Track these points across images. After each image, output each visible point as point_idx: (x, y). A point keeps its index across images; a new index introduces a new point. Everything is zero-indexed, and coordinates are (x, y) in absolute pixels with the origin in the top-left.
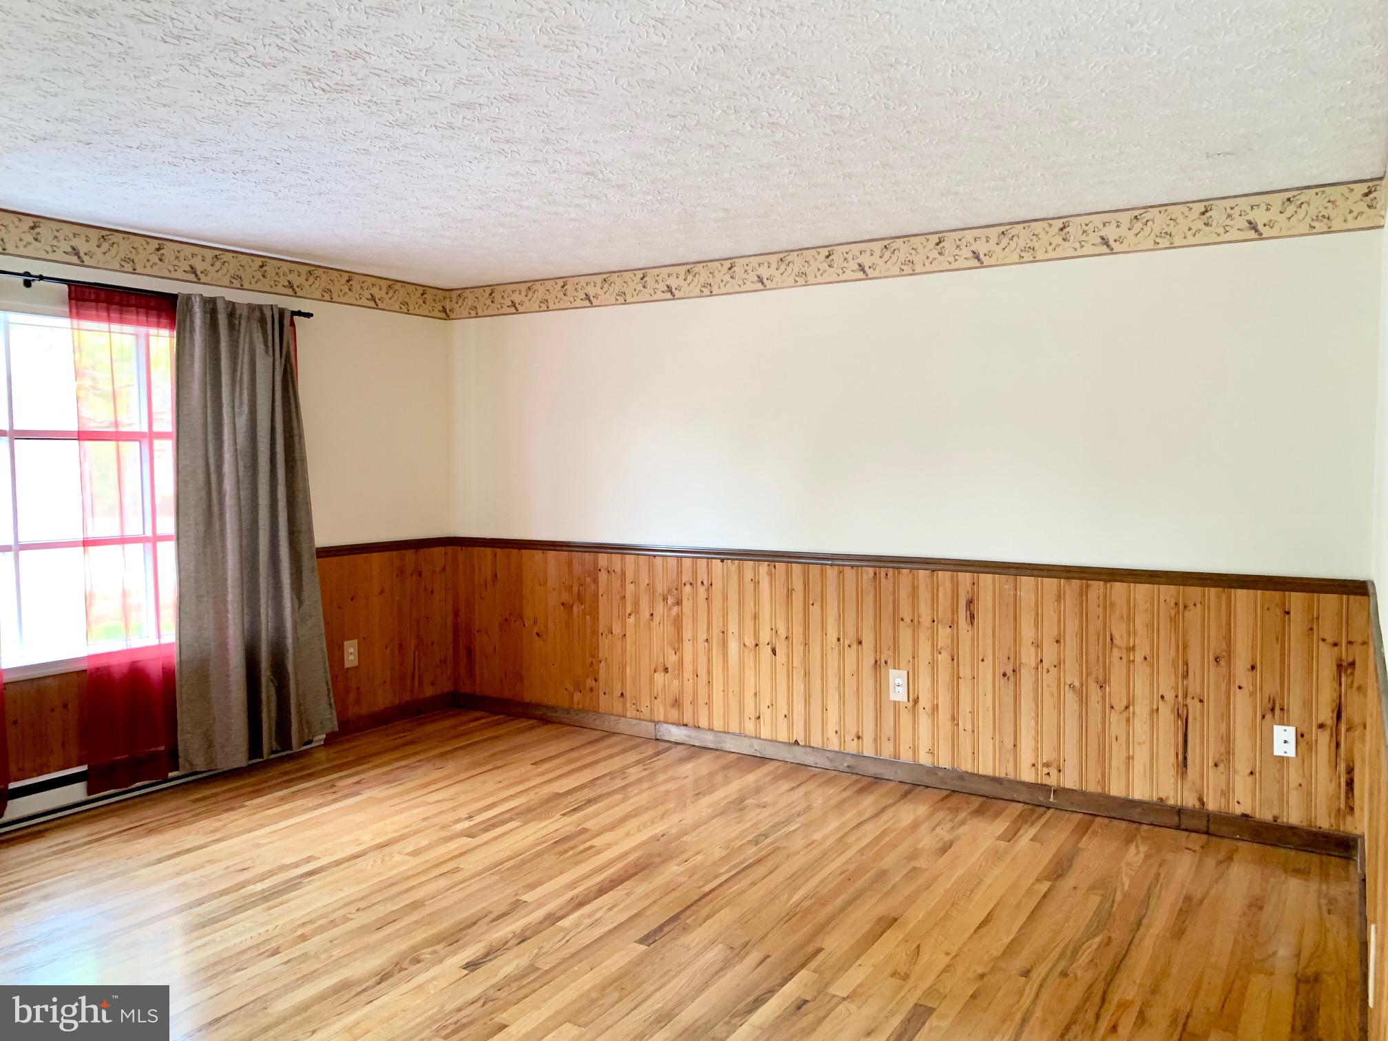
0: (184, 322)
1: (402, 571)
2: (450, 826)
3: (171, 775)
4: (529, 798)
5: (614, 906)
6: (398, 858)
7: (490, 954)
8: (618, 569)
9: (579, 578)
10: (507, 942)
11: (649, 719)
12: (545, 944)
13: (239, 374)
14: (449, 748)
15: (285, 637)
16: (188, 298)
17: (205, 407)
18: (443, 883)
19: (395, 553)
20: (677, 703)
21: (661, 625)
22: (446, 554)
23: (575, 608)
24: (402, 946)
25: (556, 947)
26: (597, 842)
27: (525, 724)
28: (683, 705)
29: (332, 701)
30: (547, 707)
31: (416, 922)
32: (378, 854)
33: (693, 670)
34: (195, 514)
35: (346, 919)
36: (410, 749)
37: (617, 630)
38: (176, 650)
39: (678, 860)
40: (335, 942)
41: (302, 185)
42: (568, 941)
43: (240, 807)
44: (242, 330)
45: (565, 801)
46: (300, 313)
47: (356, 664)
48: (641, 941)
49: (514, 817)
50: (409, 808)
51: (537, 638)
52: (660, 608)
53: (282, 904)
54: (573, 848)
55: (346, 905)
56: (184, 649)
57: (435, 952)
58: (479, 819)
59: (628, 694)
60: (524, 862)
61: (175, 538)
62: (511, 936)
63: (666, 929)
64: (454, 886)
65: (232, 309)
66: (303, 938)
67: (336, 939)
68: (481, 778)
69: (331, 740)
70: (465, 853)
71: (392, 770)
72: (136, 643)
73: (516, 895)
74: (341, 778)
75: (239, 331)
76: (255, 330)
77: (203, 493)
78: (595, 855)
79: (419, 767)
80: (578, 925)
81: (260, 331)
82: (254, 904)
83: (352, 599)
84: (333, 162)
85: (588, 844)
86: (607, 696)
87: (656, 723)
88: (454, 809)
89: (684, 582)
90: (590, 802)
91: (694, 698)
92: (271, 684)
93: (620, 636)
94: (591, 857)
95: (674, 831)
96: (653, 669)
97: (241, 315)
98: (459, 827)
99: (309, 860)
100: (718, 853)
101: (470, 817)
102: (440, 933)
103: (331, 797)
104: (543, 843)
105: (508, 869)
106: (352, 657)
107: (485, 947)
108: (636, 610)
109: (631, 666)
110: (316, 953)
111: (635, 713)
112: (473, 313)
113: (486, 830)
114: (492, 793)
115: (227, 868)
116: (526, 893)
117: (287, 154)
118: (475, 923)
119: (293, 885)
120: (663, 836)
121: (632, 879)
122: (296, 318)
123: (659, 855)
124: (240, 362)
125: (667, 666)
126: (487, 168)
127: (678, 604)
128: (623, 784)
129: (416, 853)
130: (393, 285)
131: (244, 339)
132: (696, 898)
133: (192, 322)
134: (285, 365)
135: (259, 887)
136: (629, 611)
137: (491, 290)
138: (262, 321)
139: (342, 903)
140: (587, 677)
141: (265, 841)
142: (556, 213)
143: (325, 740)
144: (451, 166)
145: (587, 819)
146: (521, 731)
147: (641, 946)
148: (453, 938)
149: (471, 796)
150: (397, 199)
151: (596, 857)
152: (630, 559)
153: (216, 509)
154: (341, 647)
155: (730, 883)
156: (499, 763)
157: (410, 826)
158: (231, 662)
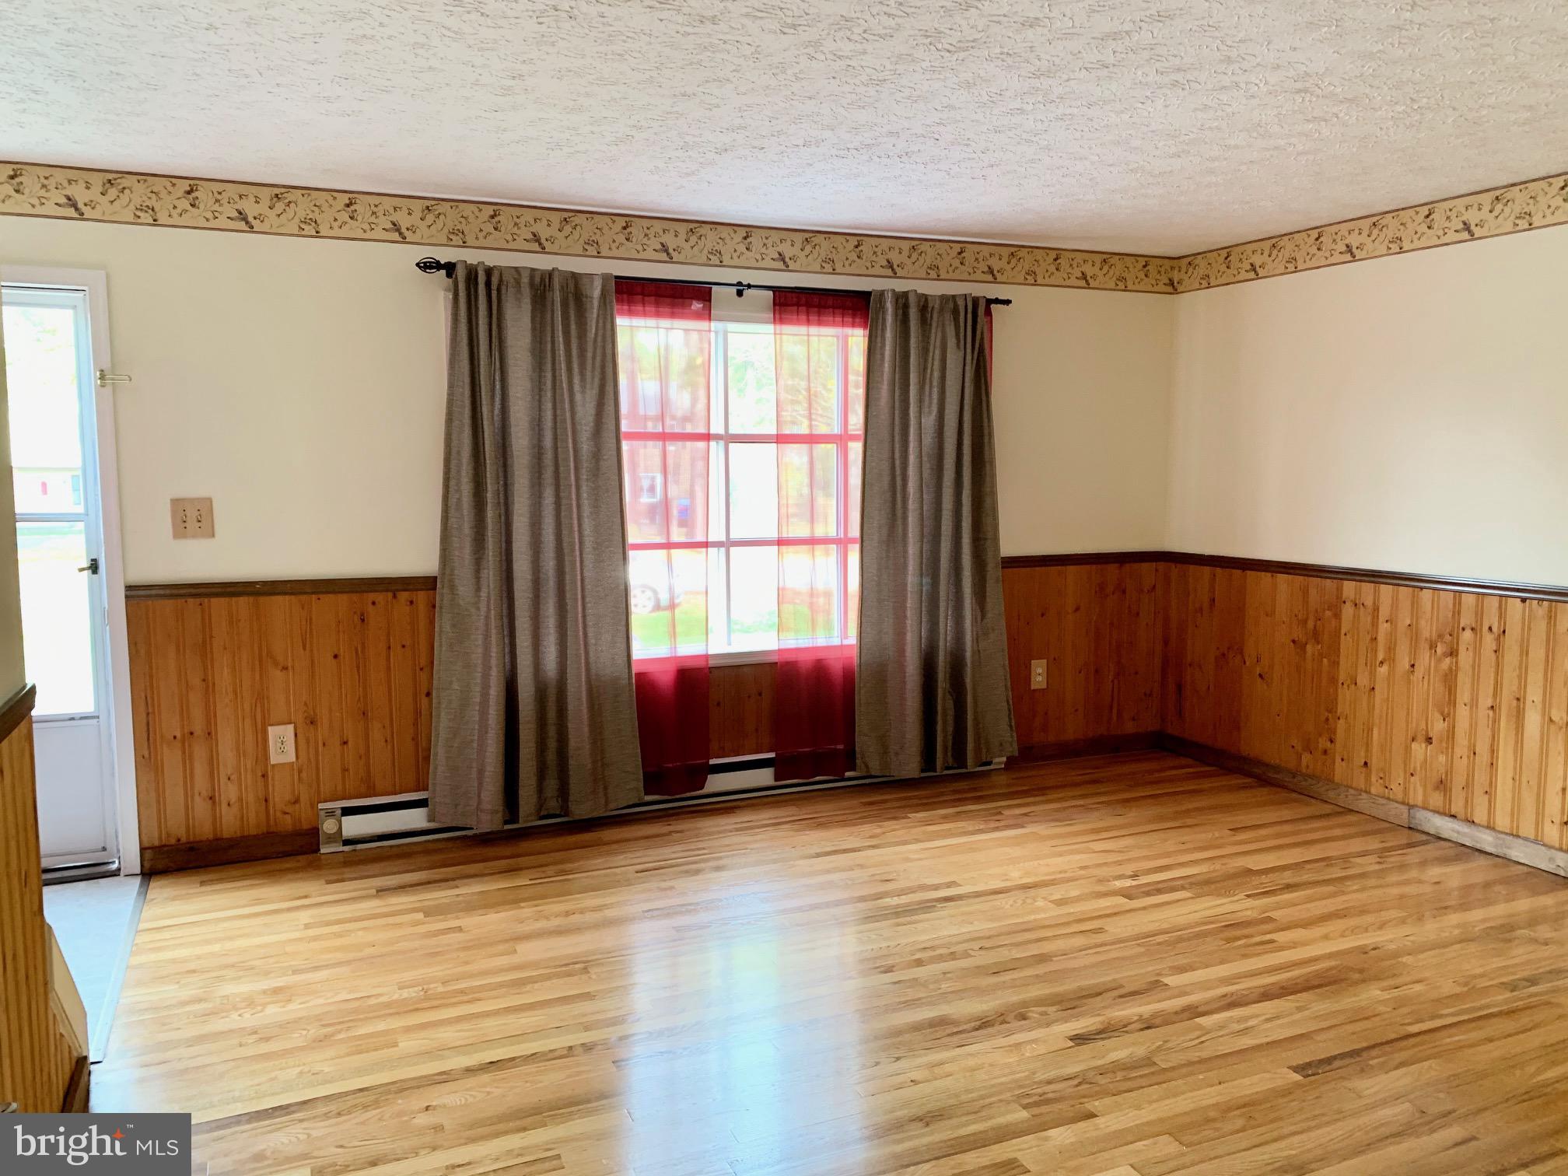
0: (877, 319)
1: (1102, 587)
2: (1109, 881)
3: (848, 774)
4: (1212, 868)
5: (1277, 1017)
6: (1040, 903)
7: (1105, 1032)
8: (1369, 602)
9: (1317, 611)
10: (1130, 1024)
11: (1401, 800)
12: (1174, 1038)
13: (929, 371)
14: (1138, 795)
15: (964, 650)
16: (882, 293)
17: (893, 407)
18: (1079, 941)
19: (1094, 567)
20: (1442, 785)
21: (1426, 677)
22: (1157, 570)
23: (1309, 647)
24: (1013, 997)
25: (1185, 1045)
26: (1281, 937)
27: (1239, 781)
28: (1451, 790)
29: (1013, 724)
30: (1267, 765)
31: (1037, 976)
32: (1020, 895)
33: (1469, 747)
34: (879, 518)
35: (966, 955)
36: (1091, 789)
37: (1363, 680)
38: (855, 653)
39: (1385, 984)
40: (949, 975)
41: (969, 159)
42: (1203, 1042)
43: (903, 818)
44: (934, 325)
45: (1256, 880)
46: (997, 301)
47: (1044, 686)
48: (1296, 1069)
49: (1187, 886)
50: (1072, 852)
51: (1259, 680)
52: (1424, 659)
53: (910, 923)
54: (1246, 937)
55: (973, 940)
56: (864, 652)
57: (1045, 1014)
58: (1144, 880)
59: (1374, 763)
60: (1180, 940)
61: (859, 541)
62: (1136, 1018)
63: (1337, 1064)
64: (1090, 948)
65: (924, 303)
66: (919, 963)
67: (949, 973)
68: (1161, 835)
69: (1011, 764)
70: (1115, 914)
71: (1065, 808)
72: (821, 641)
73: (1159, 975)
74: (1009, 807)
75: (931, 325)
76: (947, 323)
77: (888, 495)
78: (1271, 952)
79: (1097, 809)
80: (1222, 1027)
81: (953, 323)
82: (885, 917)
83: (1043, 615)
84: (991, 128)
85: (1268, 937)
86: (1344, 764)
87: (1411, 807)
88: (1119, 863)
89: (1462, 626)
90: (1289, 887)
91: (1467, 783)
92: (948, 696)
93: (1368, 689)
94: (1267, 952)
95: (1393, 946)
96: (1410, 738)
97: (933, 308)
98: (1118, 884)
99: (949, 885)
100: (1448, 988)
101: (1134, 876)
102: (1057, 995)
103: (993, 825)
104: (1212, 923)
105: (1159, 944)
106: (1040, 679)
107: (1102, 1023)
108: (1390, 659)
109: (1380, 728)
110: (926, 981)
111: (1381, 790)
112: (1205, 283)
113: (1148, 894)
114: (1168, 855)
115: (872, 875)
116: (1171, 975)
117: (941, 128)
118: (1100, 994)
119: (927, 906)
120: (1374, 949)
121: (1311, 992)
122: (993, 306)
123: (1361, 971)
124: (930, 359)
125: (1431, 735)
126: (1166, 106)
127: (1451, 654)
128: (1340, 875)
129: (1060, 903)
130: (1107, 258)
131: (936, 333)
132: (1393, 1036)
133: (884, 320)
134: (978, 360)
135: (894, 901)
136: (1380, 657)
137: (1227, 253)
138: (955, 312)
139: (968, 936)
140: (1320, 735)
141: (916, 856)
142: (1276, 148)
143: (1006, 764)
144: (1122, 112)
145: (1278, 907)
146: (1231, 789)
147: (1295, 1074)
148: (1070, 1004)
149: (1145, 852)
150: (1075, 159)
151: (1274, 954)
152: (1386, 590)
153: (899, 513)
154: (1028, 667)
155: (1453, 1030)
156: (1189, 821)
157: (1066, 872)
158: (907, 670)
